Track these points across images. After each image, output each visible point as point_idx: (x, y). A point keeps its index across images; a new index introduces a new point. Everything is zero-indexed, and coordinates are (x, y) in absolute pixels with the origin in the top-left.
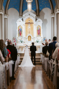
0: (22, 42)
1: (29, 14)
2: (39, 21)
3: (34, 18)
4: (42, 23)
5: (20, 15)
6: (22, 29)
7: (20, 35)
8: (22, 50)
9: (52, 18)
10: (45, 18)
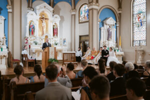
0: (36, 44)
1: (45, 7)
2: (56, 17)
3: (51, 12)
4: (60, 19)
5: (29, 7)
6: (35, 26)
7: (32, 33)
8: (38, 56)
9: (72, 15)
10: (61, 14)
